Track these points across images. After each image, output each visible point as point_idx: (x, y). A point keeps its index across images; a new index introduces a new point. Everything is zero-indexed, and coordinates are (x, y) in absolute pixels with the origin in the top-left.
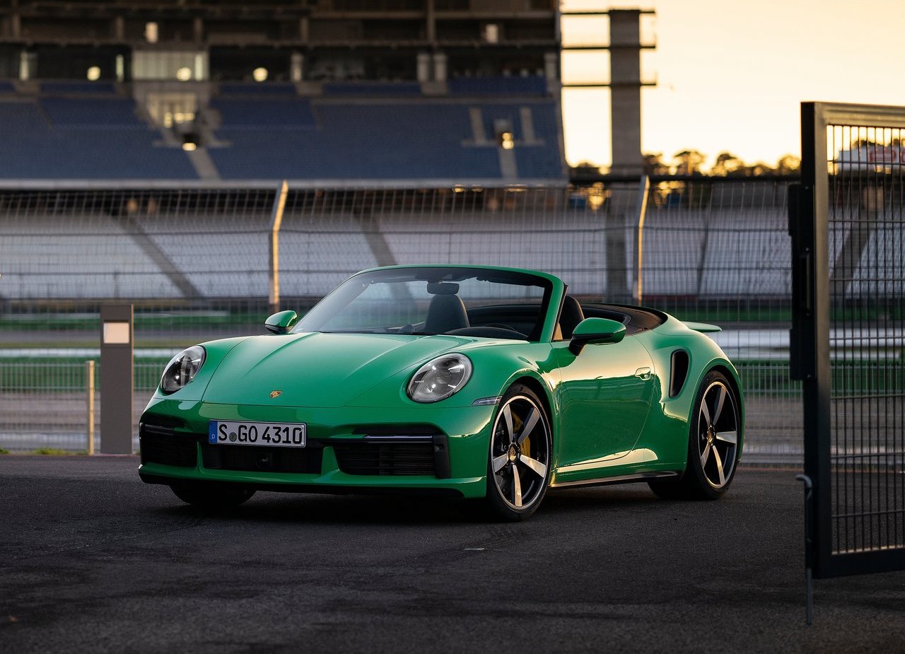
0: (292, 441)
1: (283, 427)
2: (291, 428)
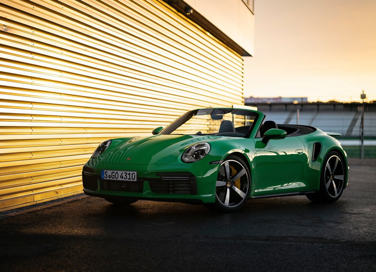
0: (131, 179)
1: (128, 173)
2: (131, 173)
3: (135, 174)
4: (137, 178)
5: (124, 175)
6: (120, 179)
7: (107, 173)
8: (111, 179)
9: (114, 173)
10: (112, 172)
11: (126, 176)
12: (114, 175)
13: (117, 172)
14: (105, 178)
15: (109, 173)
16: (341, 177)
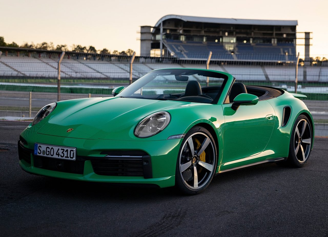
0: (69, 157)
1: (65, 149)
2: (69, 150)
3: (74, 152)
4: (77, 156)
5: (60, 152)
6: (55, 156)
7: (41, 148)
8: (45, 155)
9: (49, 148)
10: (47, 148)
11: (62, 153)
12: (49, 151)
13: (52, 148)
14: (38, 154)
15: (43, 148)
16: (308, 141)
